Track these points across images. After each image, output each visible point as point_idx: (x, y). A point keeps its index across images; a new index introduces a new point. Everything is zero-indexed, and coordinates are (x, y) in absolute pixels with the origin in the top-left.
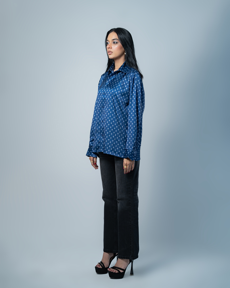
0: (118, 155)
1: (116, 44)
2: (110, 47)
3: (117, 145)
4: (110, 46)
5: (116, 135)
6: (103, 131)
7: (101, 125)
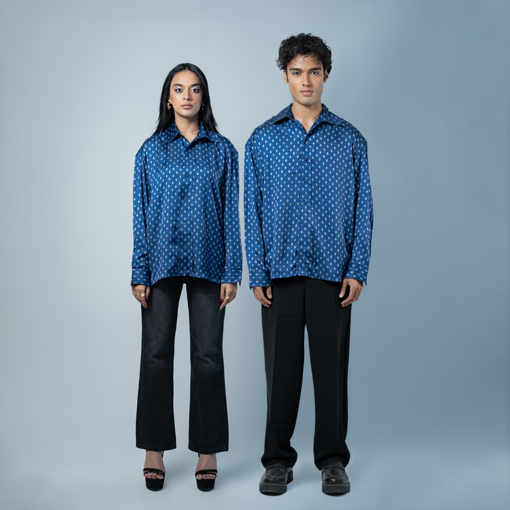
1: (197, 92)
2: (190, 98)
4: (190, 96)
6: (185, 240)
7: (182, 230)
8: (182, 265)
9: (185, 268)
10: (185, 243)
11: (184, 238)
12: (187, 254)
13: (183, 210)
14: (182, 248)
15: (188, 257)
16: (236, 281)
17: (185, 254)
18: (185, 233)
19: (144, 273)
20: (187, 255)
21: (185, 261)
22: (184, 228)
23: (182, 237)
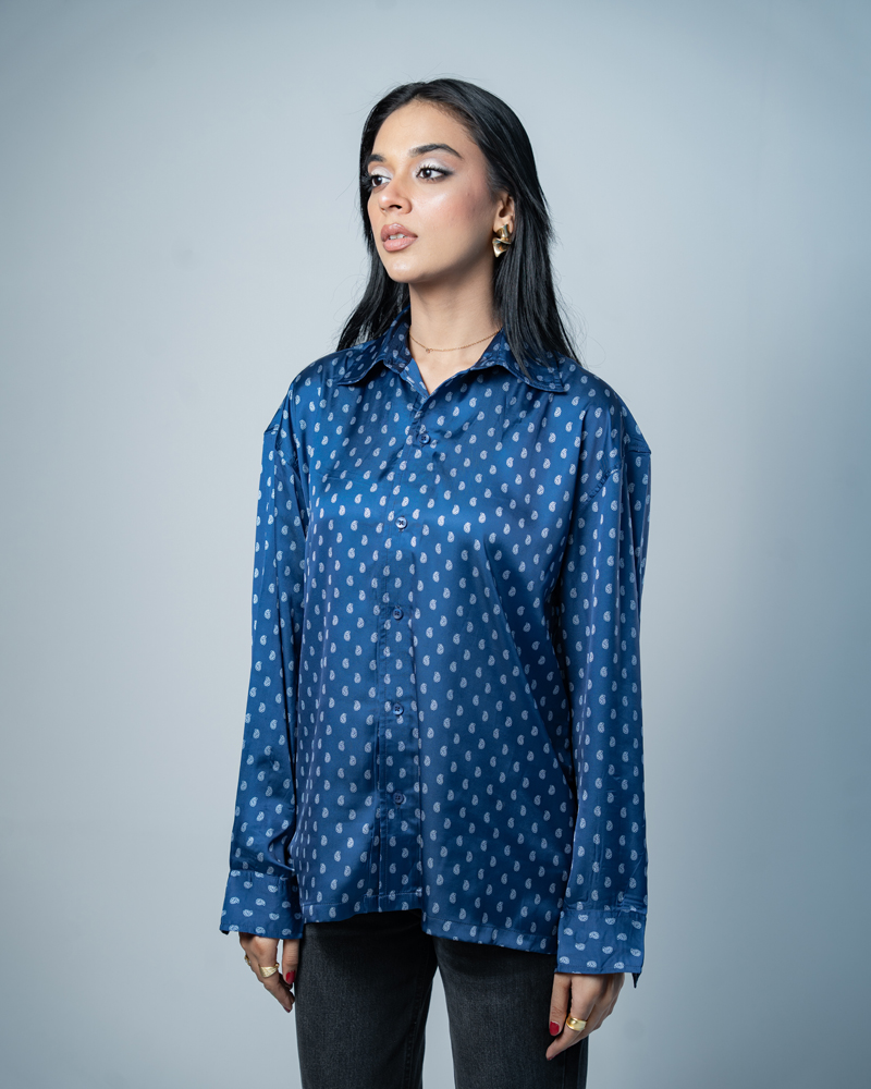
0: (520, 941)
1: (439, 179)
2: (400, 203)
3: (510, 871)
4: (398, 195)
5: (499, 806)
6: (403, 773)
7: (389, 735)
8: (393, 869)
9: (405, 880)
10: (402, 786)
11: (397, 766)
12: (411, 826)
13: (392, 660)
14: (392, 806)
15: (415, 837)
16: (619, 966)
17: (405, 827)
18: (402, 747)
19: (272, 889)
20: (411, 832)
21: (405, 853)
22: (395, 728)
23: (390, 761)
